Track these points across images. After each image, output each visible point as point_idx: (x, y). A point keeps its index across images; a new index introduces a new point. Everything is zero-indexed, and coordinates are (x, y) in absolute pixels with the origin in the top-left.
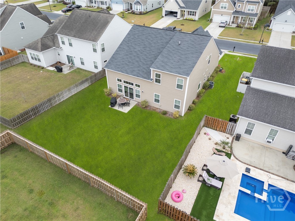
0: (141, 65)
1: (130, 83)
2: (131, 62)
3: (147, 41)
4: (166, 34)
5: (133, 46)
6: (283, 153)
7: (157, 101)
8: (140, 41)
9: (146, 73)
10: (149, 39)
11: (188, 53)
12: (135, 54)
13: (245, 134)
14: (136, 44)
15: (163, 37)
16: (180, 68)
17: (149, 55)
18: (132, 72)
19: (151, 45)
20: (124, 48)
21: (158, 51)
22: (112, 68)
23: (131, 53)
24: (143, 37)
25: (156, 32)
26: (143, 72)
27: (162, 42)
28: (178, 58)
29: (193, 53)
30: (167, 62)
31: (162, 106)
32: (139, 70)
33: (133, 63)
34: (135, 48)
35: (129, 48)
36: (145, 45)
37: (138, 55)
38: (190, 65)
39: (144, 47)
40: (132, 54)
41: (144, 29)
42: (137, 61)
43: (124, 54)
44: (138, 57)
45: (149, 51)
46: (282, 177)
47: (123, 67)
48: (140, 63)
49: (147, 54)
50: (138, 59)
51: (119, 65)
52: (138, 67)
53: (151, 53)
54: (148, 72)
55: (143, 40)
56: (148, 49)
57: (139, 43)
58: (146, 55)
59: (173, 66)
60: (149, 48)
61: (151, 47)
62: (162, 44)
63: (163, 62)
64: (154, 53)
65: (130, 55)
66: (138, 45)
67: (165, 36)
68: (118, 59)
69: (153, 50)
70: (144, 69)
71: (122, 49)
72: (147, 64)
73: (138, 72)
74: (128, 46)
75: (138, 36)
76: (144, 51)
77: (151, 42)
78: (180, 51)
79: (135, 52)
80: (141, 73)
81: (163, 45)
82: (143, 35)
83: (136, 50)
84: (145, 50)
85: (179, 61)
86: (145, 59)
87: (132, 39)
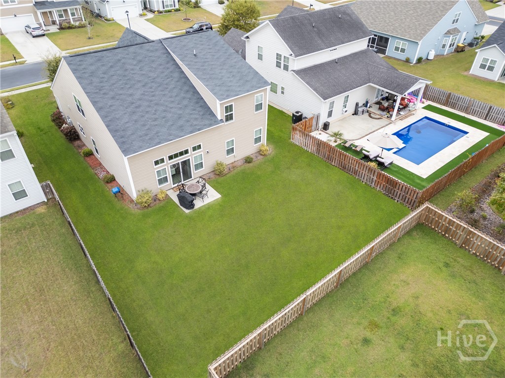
0: (180, 112)
1: (181, 154)
2: (157, 118)
3: (134, 74)
5: (121, 92)
6: (353, 115)
7: (230, 151)
8: (121, 80)
10: (132, 70)
12: (146, 103)
13: (329, 118)
14: (122, 88)
15: (150, 57)
17: (169, 92)
19: (150, 77)
20: (109, 104)
21: (172, 80)
22: (141, 147)
23: (134, 106)
24: (118, 70)
25: (128, 54)
26: (196, 119)
27: (160, 65)
31: (240, 154)
34: (131, 95)
35: (118, 100)
37: (151, 101)
39: (144, 86)
41: (97, 56)
42: (165, 111)
43: (126, 113)
44: (156, 104)
45: (160, 86)
47: (157, 133)
48: (173, 110)
49: (163, 93)
50: (161, 108)
51: (148, 135)
53: (167, 88)
54: (203, 115)
55: (125, 76)
57: (126, 84)
60: (153, 82)
61: (154, 79)
62: (164, 68)
65: (140, 110)
67: (150, 54)
68: (128, 127)
69: (165, 82)
70: (191, 114)
71: (108, 108)
72: (185, 106)
73: (190, 123)
74: (113, 98)
75: (104, 73)
80: (195, 123)
84: (151, 88)
86: (173, 101)
87: (101, 82)
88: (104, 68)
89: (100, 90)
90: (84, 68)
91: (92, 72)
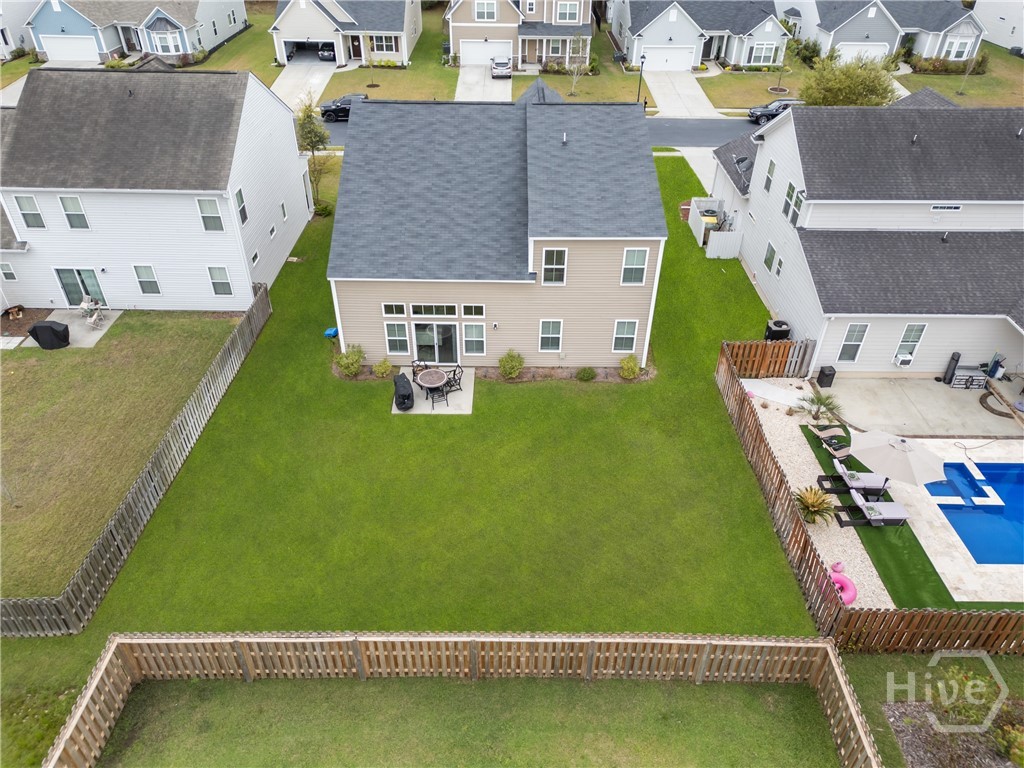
0: (468, 236)
1: (439, 310)
2: (421, 234)
3: (439, 151)
4: (491, 118)
5: (396, 175)
6: (938, 379)
7: (550, 343)
8: (410, 155)
9: (498, 259)
10: (441, 144)
11: (613, 166)
12: (422, 205)
13: (842, 362)
14: (403, 169)
15: (488, 129)
16: (622, 215)
17: (475, 197)
18: (450, 267)
19: (460, 163)
20: (365, 188)
21: (496, 178)
22: (360, 271)
23: (401, 202)
24: (417, 139)
25: (452, 117)
26: (488, 257)
27: (495, 147)
28: (593, 185)
29: (624, 164)
30: (569, 206)
31: (570, 356)
32: (469, 256)
33: (433, 237)
34: (409, 184)
35: (382, 186)
36: (438, 165)
37: (433, 203)
38: (645, 200)
39: (439, 175)
40: (408, 206)
41: (401, 110)
42: (443, 226)
43: (378, 211)
44: (437, 211)
45: (466, 182)
46: (984, 437)
47: (404, 258)
48: (458, 229)
49: (464, 196)
50: (443, 220)
51: (386, 255)
52: (461, 245)
53: (476, 190)
54: (505, 254)
55: (421, 151)
56: (458, 178)
57: (414, 164)
58: (463, 199)
59: (598, 213)
60: (460, 172)
61: (467, 168)
62: (497, 154)
63: (557, 208)
64: (488, 189)
65: (405, 212)
66: (414, 169)
67: (491, 125)
68: (364, 233)
69: (480, 179)
70: (485, 246)
71: (359, 195)
72: (485, 230)
73: (470, 261)
74: (377, 181)
75: (392, 139)
76: (447, 189)
77: (455, 153)
78: (580, 164)
79: (417, 195)
80: (480, 263)
81: (503, 156)
82: (412, 131)
83: (415, 189)
84: (449, 182)
85: (603, 194)
86: (470, 215)
87: (378, 152)
88: (399, 131)
89: (367, 164)
90: (370, 125)
91: (376, 134)
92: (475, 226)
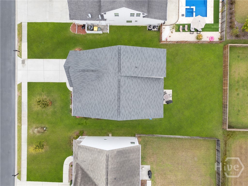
5: (140, 107)
8: (135, 104)
9: (160, 84)
10: (132, 97)
11: (144, 57)
16: (160, 57)
18: (161, 94)
19: (137, 92)
20: (144, 113)
21: (141, 84)
24: (131, 103)
25: (124, 95)
27: (133, 84)
28: (151, 62)
29: (144, 54)
30: (157, 68)
32: (159, 90)
33: (155, 97)
36: (138, 97)
37: (147, 98)
38: (155, 52)
40: (148, 103)
43: (149, 110)
48: (153, 92)
50: (151, 96)
52: (157, 92)
54: (158, 82)
56: (141, 93)
58: (146, 91)
59: (159, 62)
63: (158, 71)
64: (144, 86)
66: (139, 103)
67: (126, 85)
69: (141, 88)
70: (157, 87)
74: (142, 111)
75: (131, 109)
76: (144, 95)
77: (134, 93)
78: (144, 64)
82: (128, 104)
83: (144, 102)
85: (154, 60)
88: (128, 108)
89: (138, 114)
90: (127, 115)
91: (129, 113)
92: (152, 89)
